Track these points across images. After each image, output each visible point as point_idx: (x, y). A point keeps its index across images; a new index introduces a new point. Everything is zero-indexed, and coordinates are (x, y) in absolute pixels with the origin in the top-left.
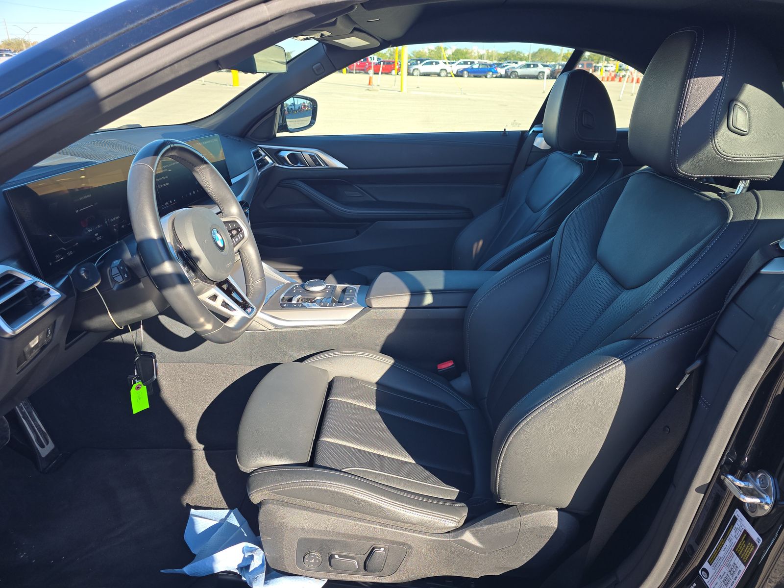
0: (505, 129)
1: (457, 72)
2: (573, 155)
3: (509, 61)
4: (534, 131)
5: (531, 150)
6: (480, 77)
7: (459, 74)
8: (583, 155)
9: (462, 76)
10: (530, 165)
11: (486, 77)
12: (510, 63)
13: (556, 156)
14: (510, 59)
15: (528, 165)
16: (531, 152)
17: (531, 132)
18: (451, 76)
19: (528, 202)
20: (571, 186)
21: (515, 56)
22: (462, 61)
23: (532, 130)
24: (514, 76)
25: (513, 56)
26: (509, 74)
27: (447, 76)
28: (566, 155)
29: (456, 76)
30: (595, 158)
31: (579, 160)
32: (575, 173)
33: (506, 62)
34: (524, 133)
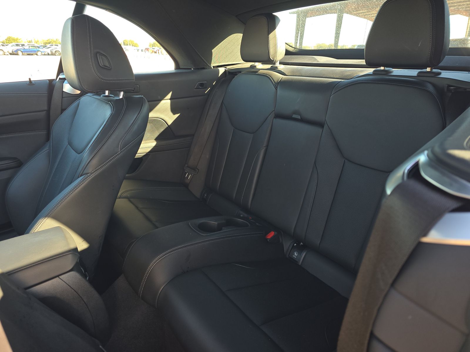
0: (30, 79)
1: (12, 52)
2: (101, 96)
3: (52, 44)
4: (60, 79)
5: (62, 96)
6: (32, 55)
7: (14, 53)
8: (110, 95)
9: (17, 54)
10: (65, 109)
11: (37, 55)
12: (52, 45)
13: (87, 99)
14: (52, 43)
15: (63, 110)
16: (62, 97)
17: (58, 79)
18: (8, 55)
19: (70, 144)
20: (105, 125)
21: (56, 42)
22: (14, 43)
23: (58, 78)
24: (58, 54)
25: (54, 41)
26: (54, 53)
27: (4, 54)
28: (95, 97)
29: (11, 54)
30: (121, 97)
31: (107, 100)
32: (107, 112)
33: (50, 45)
34: (51, 81)
